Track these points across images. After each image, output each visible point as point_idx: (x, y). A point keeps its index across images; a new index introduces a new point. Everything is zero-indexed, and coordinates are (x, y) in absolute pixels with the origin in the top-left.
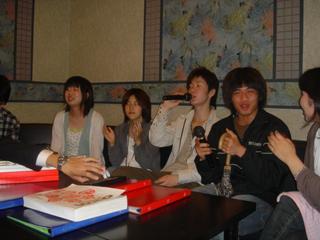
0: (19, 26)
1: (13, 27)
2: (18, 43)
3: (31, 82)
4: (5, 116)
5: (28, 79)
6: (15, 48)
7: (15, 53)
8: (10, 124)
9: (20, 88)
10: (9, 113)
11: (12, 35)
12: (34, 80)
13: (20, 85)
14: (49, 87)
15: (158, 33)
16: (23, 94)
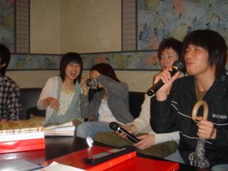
0: (18, 8)
1: (13, 9)
2: (18, 22)
3: (29, 54)
4: (6, 81)
5: (27, 52)
6: (15, 26)
7: (15, 31)
8: (10, 87)
9: (20, 59)
10: (9, 79)
11: (12, 15)
12: (31, 52)
13: (20, 56)
14: (44, 58)
15: (134, 9)
16: (24, 64)
